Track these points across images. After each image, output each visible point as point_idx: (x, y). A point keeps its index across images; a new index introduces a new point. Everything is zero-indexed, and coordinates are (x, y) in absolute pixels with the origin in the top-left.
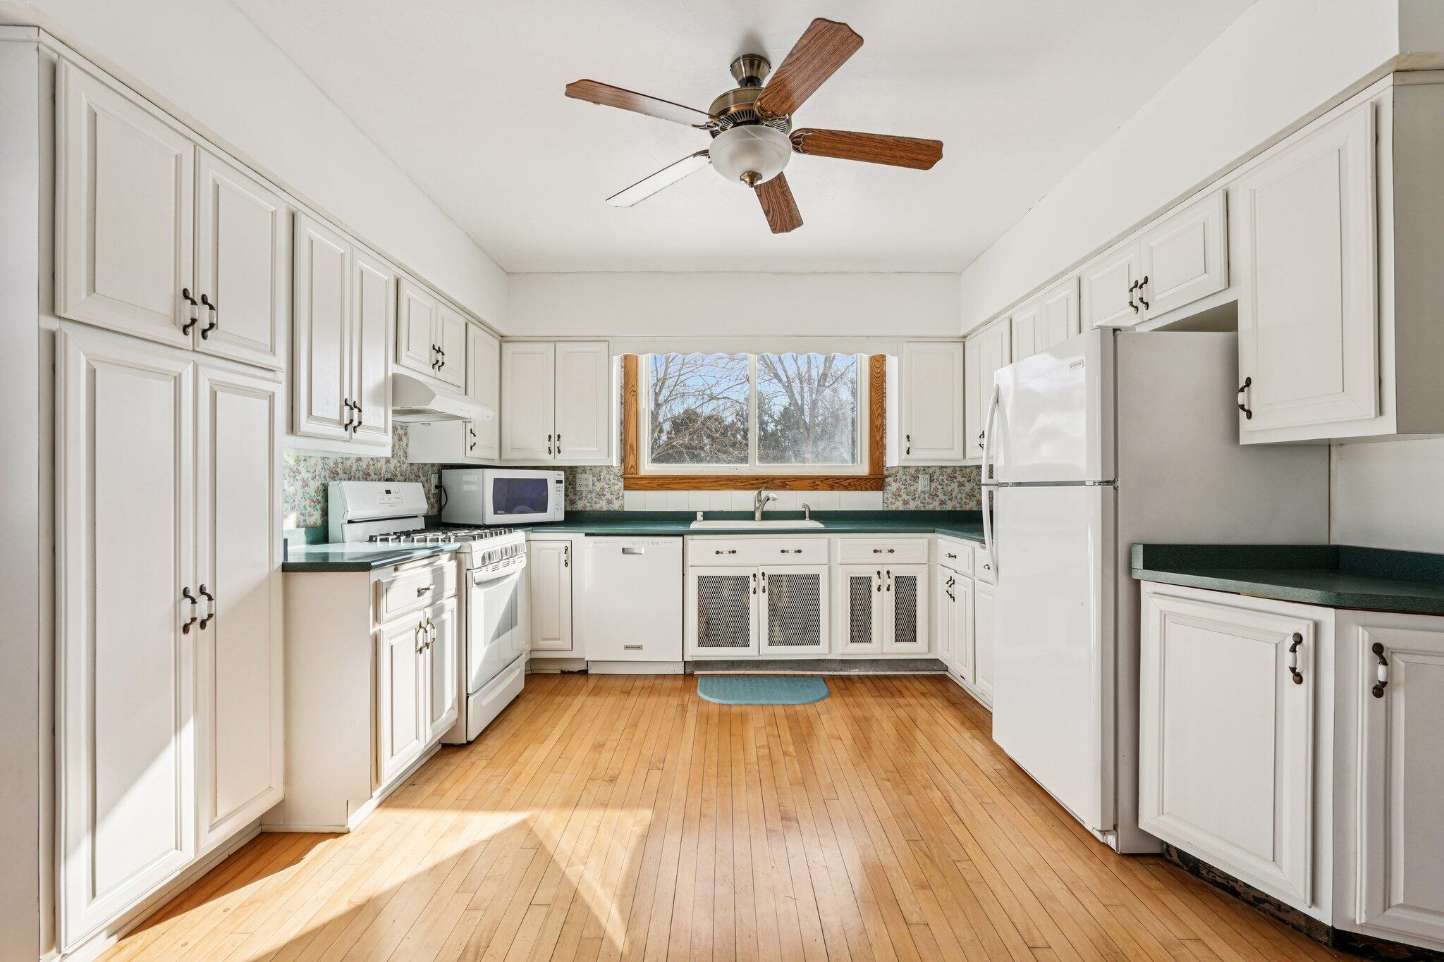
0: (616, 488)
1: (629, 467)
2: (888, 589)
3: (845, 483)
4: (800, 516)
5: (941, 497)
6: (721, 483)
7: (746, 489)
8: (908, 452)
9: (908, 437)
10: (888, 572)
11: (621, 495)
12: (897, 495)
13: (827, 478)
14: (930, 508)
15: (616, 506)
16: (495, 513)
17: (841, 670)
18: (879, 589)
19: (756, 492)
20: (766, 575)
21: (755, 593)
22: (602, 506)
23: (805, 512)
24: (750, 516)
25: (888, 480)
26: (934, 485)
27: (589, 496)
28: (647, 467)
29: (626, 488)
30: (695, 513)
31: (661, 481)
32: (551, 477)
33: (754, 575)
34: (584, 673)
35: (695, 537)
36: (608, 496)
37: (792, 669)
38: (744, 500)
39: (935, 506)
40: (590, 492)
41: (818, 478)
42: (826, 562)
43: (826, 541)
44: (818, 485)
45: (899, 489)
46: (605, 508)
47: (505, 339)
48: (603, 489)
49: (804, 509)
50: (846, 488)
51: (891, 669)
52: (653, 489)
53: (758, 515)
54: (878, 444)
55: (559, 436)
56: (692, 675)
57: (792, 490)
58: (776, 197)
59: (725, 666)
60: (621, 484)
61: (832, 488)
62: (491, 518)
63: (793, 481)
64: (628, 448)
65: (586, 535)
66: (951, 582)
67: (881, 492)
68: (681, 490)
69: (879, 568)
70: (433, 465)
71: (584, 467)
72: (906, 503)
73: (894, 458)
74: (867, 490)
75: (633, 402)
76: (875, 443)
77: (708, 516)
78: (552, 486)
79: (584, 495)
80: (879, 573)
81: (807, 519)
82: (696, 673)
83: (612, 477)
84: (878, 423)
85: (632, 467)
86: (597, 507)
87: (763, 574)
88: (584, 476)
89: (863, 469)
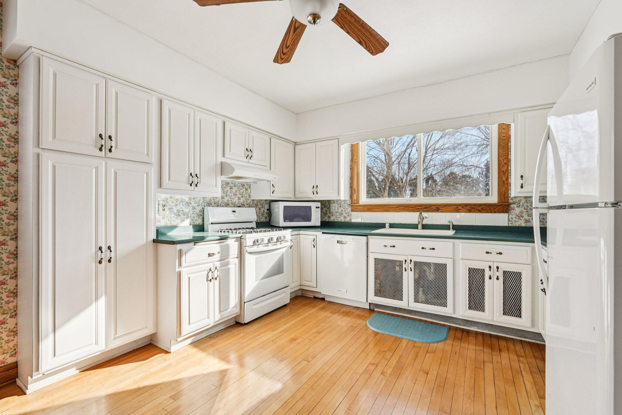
0: (348, 210)
1: (354, 200)
2: (498, 279)
3: (479, 208)
4: (446, 227)
6: (401, 208)
7: (414, 211)
8: (522, 187)
9: (522, 177)
10: (498, 268)
11: (350, 214)
12: (520, 216)
13: (466, 205)
15: (348, 220)
16: (285, 221)
17: (464, 325)
18: (490, 278)
19: (418, 213)
20: (413, 261)
21: (406, 270)
22: (342, 219)
23: (450, 225)
24: (415, 227)
25: (512, 206)
27: (336, 214)
28: (364, 199)
29: (352, 211)
30: (385, 224)
31: (369, 207)
32: (313, 205)
33: (406, 261)
34: (323, 299)
35: (373, 237)
36: (345, 214)
37: (431, 318)
38: (412, 217)
40: (336, 212)
41: (460, 205)
42: (451, 256)
43: (451, 244)
44: (460, 209)
45: (521, 212)
46: (343, 221)
47: (296, 144)
48: (342, 211)
49: (449, 224)
50: (480, 211)
51: (503, 332)
52: (365, 211)
53: (420, 227)
54: (504, 183)
55: (317, 186)
56: (373, 311)
57: (443, 212)
58: (360, 31)
60: (350, 209)
61: (470, 211)
62: (282, 223)
63: (443, 207)
64: (353, 190)
65: (323, 233)
67: (507, 214)
68: (379, 211)
69: (490, 264)
70: (266, 200)
71: (334, 200)
73: (514, 192)
74: (495, 212)
75: (356, 168)
76: (502, 182)
77: (392, 226)
78: (314, 210)
79: (334, 214)
80: (490, 267)
81: (451, 229)
82: (376, 309)
83: (346, 205)
84: (504, 169)
85: (355, 200)
86: (339, 220)
87: (411, 261)
88: (334, 205)
89: (493, 199)
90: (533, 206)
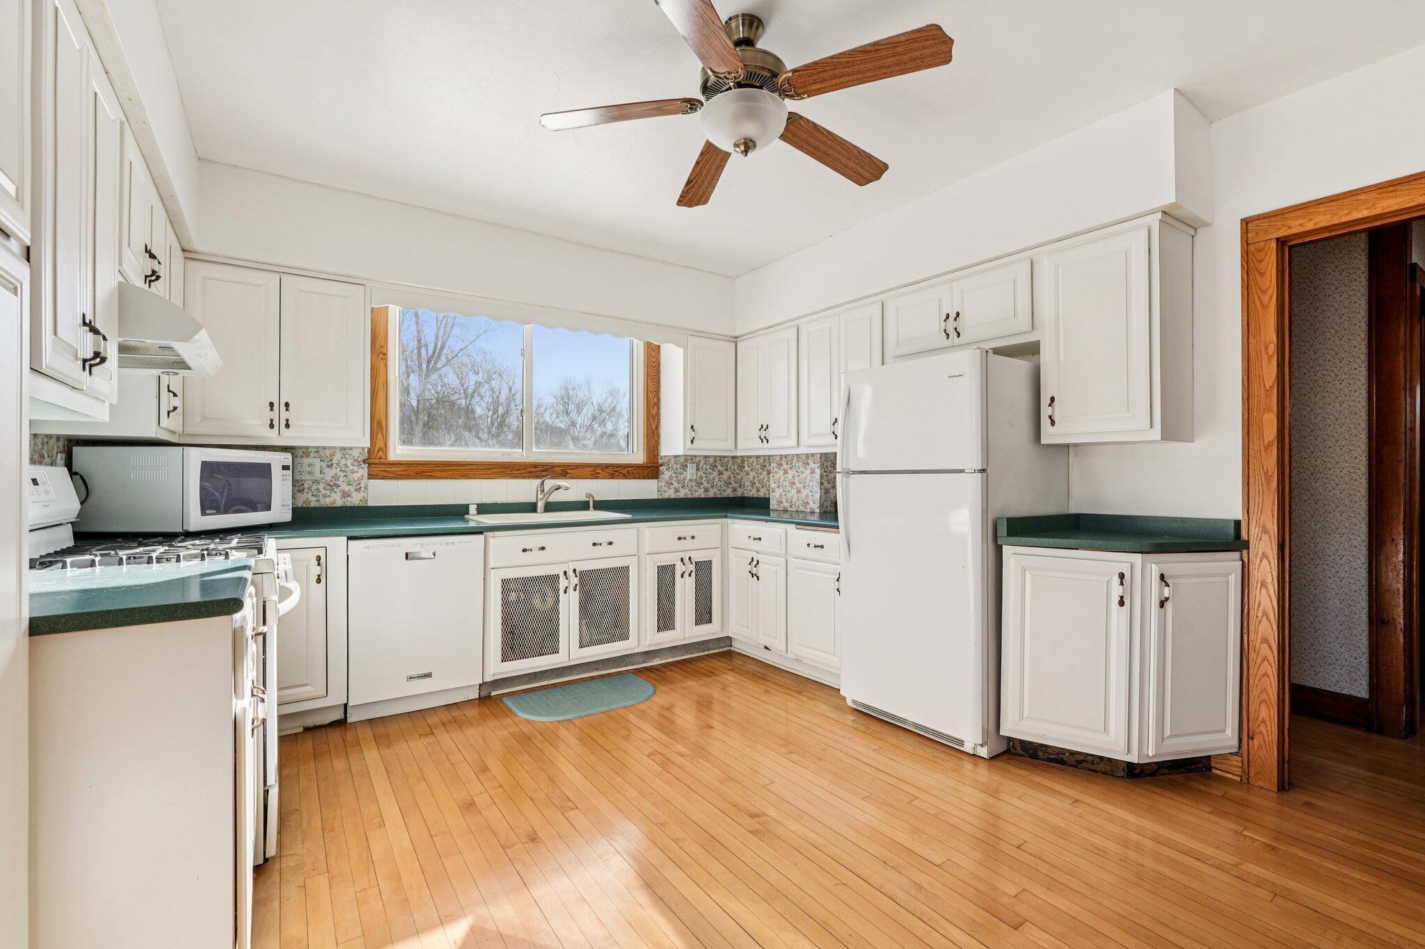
0: (356, 476)
1: (376, 450)
2: (690, 575)
3: (624, 471)
4: (583, 506)
5: (706, 485)
6: (495, 470)
7: (524, 478)
8: (692, 442)
9: (692, 427)
10: (690, 558)
11: (363, 485)
12: (669, 484)
13: (607, 466)
14: (696, 495)
15: (355, 500)
16: (203, 513)
17: (644, 662)
18: (682, 576)
19: (538, 481)
20: (577, 572)
21: (565, 592)
22: (336, 500)
23: (589, 501)
24: (532, 508)
25: (661, 468)
26: (700, 473)
27: (314, 487)
28: (399, 451)
29: (371, 476)
30: (466, 506)
31: (420, 468)
32: (277, 460)
33: (565, 573)
34: (341, 723)
35: (497, 533)
36: (344, 487)
37: (596, 669)
38: (522, 490)
39: (700, 493)
40: (317, 482)
41: (598, 466)
42: (635, 552)
43: (635, 531)
44: (598, 473)
45: (671, 478)
46: (339, 503)
47: (188, 257)
48: (336, 477)
49: (587, 499)
50: (625, 477)
51: (687, 653)
52: (408, 477)
53: (540, 505)
54: (653, 433)
55: (287, 405)
56: (489, 697)
57: (573, 478)
59: (526, 679)
60: (363, 471)
61: (612, 477)
62: (197, 520)
63: (574, 469)
64: (375, 424)
65: (349, 538)
66: (754, 562)
67: (656, 480)
68: (446, 478)
69: (681, 555)
71: (307, 448)
72: (677, 491)
73: (669, 447)
74: (644, 478)
75: (382, 366)
76: (651, 431)
77: (483, 509)
78: (276, 472)
79: (306, 486)
80: (682, 560)
81: (591, 509)
82: (493, 694)
83: (349, 462)
84: (654, 412)
85: (380, 449)
86: (327, 502)
87: (575, 571)
88: (306, 461)
89: (638, 456)
90: (838, 469)
